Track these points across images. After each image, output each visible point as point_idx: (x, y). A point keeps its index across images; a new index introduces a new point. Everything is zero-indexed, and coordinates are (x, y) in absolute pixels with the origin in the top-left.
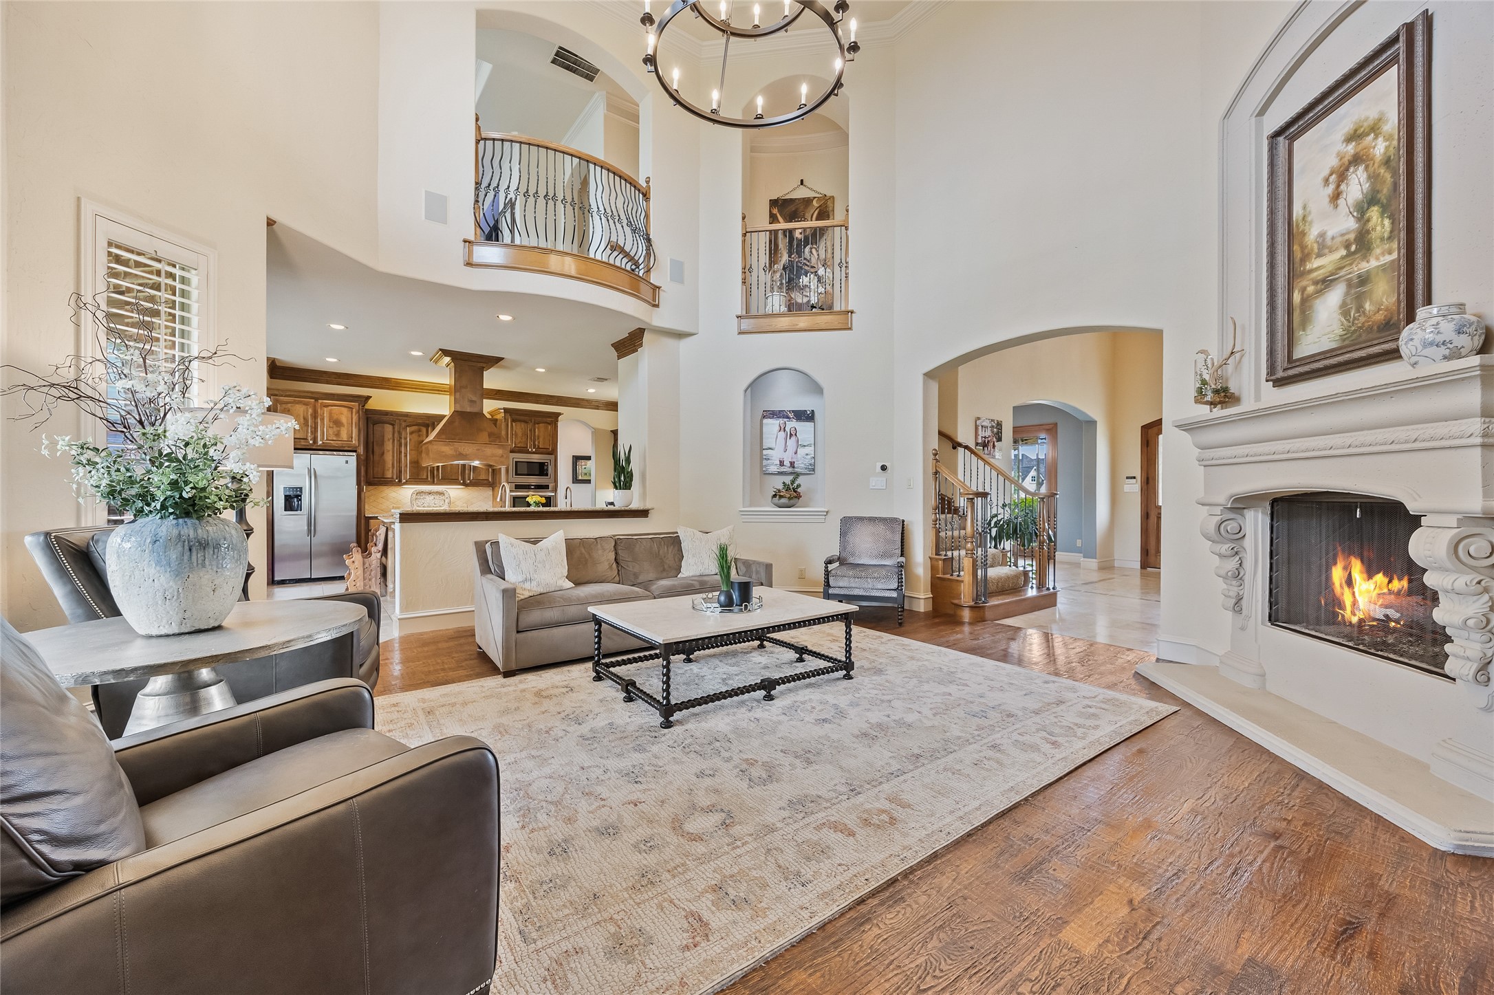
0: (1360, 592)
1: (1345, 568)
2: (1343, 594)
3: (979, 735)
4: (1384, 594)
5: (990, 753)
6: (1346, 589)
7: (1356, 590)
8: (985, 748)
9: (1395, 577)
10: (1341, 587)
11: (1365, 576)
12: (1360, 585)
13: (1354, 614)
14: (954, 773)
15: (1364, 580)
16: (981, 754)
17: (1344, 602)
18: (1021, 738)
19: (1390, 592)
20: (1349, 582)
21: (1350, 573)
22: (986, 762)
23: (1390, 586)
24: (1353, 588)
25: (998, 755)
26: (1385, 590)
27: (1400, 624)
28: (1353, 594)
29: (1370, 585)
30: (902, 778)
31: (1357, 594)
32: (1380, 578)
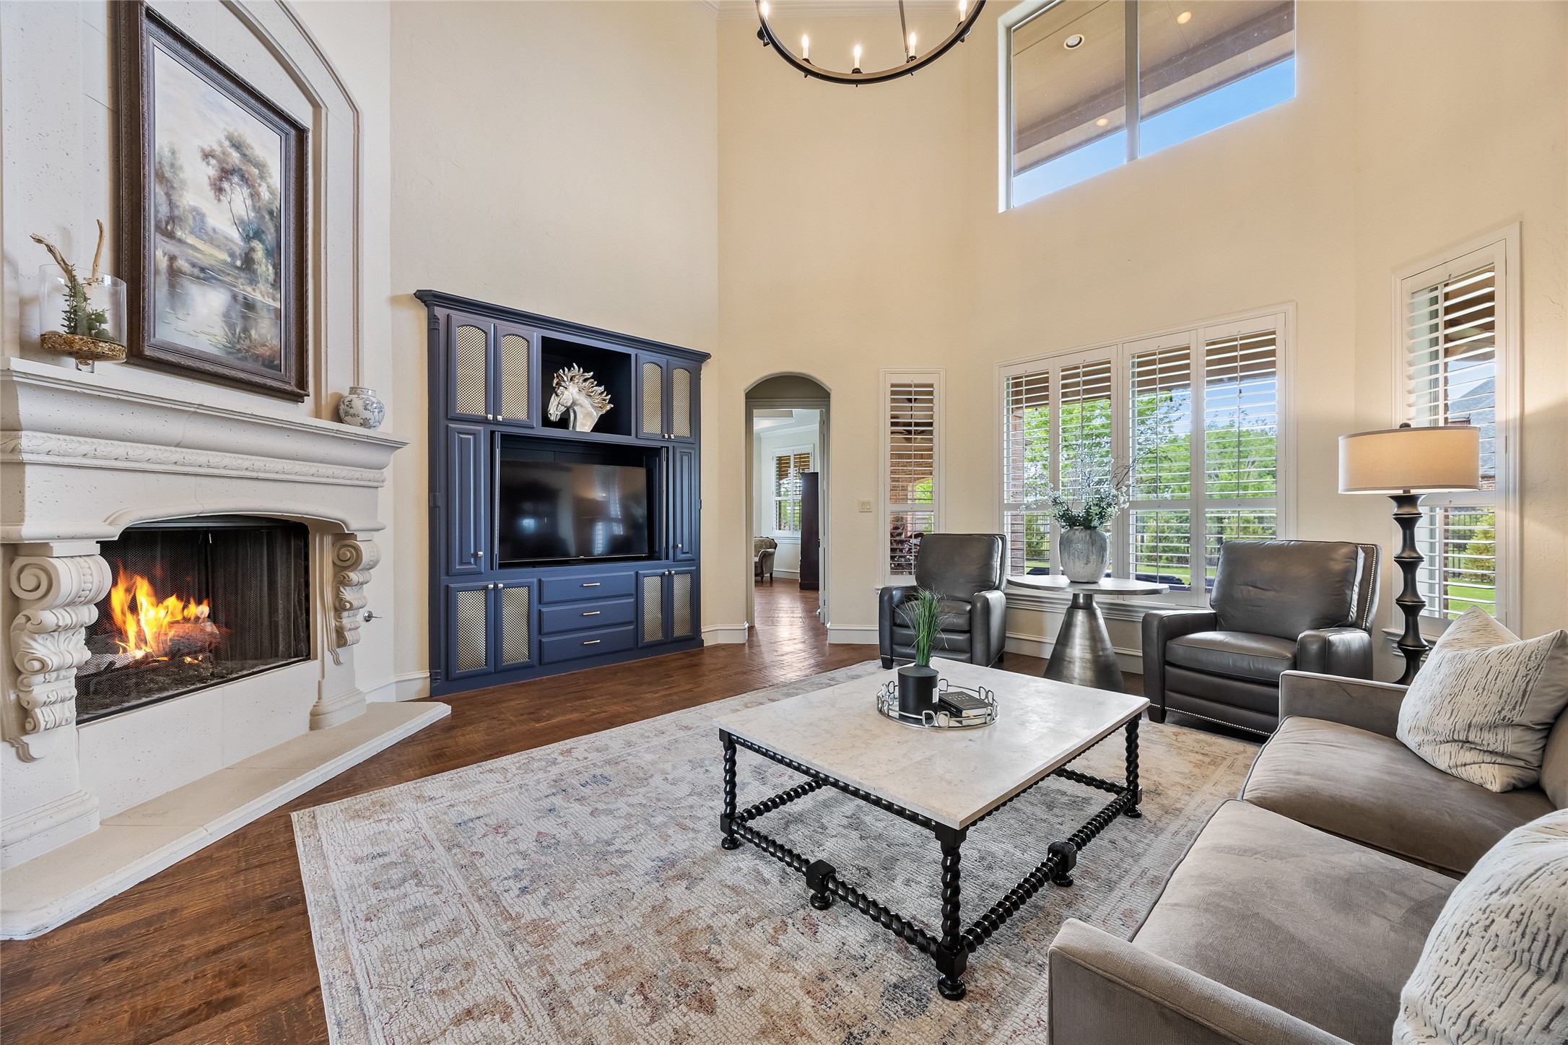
0: (147, 621)
1: (128, 590)
2: (125, 622)
4: (178, 622)
6: (129, 616)
7: (142, 616)
9: (192, 600)
10: (123, 613)
11: (153, 600)
12: (147, 610)
13: (138, 647)
14: (686, 727)
15: (153, 605)
17: (126, 632)
18: (592, 755)
19: (186, 620)
20: (133, 607)
21: (135, 594)
23: (186, 612)
24: (138, 615)
26: (179, 618)
27: (197, 659)
28: (138, 622)
29: (161, 612)
31: (143, 623)
32: (172, 601)
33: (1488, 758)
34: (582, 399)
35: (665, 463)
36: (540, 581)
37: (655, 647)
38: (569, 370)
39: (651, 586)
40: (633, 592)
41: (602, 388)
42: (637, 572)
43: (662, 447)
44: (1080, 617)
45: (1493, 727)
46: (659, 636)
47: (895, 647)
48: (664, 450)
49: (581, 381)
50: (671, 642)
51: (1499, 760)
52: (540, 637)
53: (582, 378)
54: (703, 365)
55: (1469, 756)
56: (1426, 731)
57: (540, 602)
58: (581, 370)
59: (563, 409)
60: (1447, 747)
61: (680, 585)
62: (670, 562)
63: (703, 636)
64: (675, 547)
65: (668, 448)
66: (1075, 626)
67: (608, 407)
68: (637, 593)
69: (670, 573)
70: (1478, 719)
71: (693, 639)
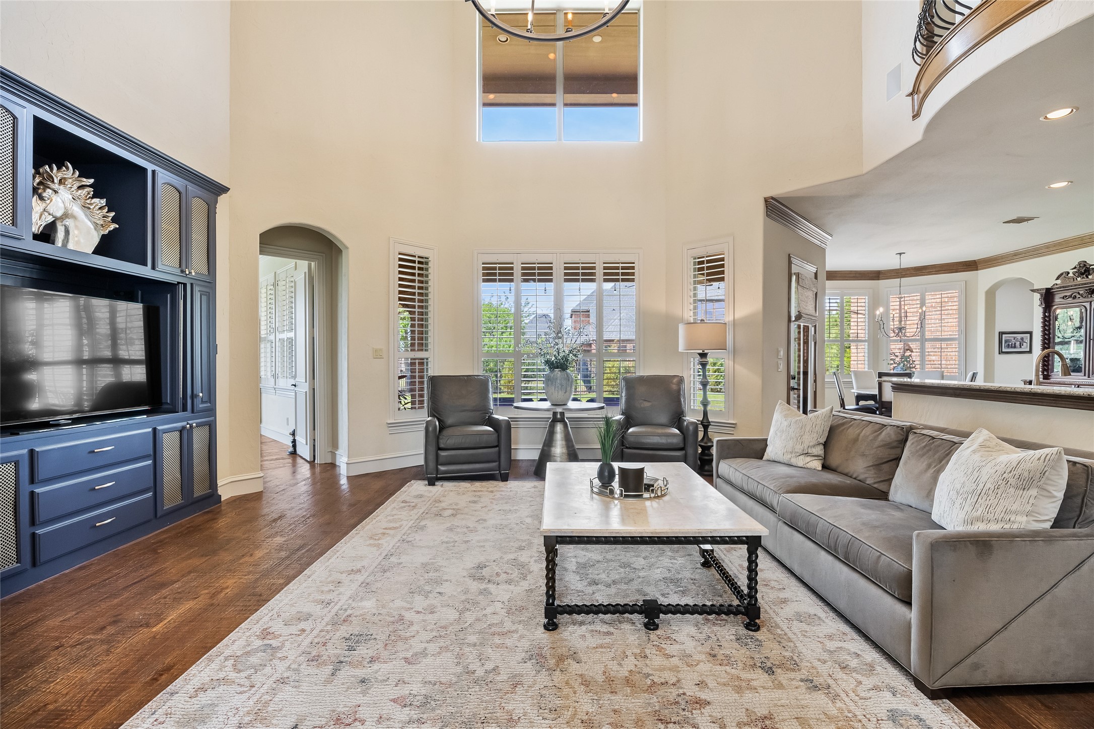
3: (346, 610)
5: (329, 597)
8: (336, 600)
14: (352, 571)
16: (337, 592)
18: (302, 625)
22: (332, 588)
25: (323, 597)
30: (384, 555)
33: (814, 458)
34: (76, 210)
35: (182, 302)
36: (32, 452)
37: (176, 512)
38: (59, 168)
39: (170, 444)
40: (152, 453)
41: (103, 202)
42: (155, 430)
43: (179, 283)
44: (559, 428)
45: (814, 446)
46: (179, 501)
47: (439, 467)
48: (181, 287)
49: (75, 187)
50: (192, 504)
51: (816, 458)
52: (32, 530)
53: (78, 184)
54: (219, 198)
55: (809, 459)
56: (791, 453)
57: (32, 481)
58: (77, 173)
59: (50, 219)
60: (802, 457)
61: (199, 438)
62: (188, 414)
63: (220, 492)
64: (193, 396)
65: (185, 285)
66: (556, 433)
67: (113, 226)
68: (155, 454)
69: (191, 426)
70: (812, 444)
71: (212, 497)
